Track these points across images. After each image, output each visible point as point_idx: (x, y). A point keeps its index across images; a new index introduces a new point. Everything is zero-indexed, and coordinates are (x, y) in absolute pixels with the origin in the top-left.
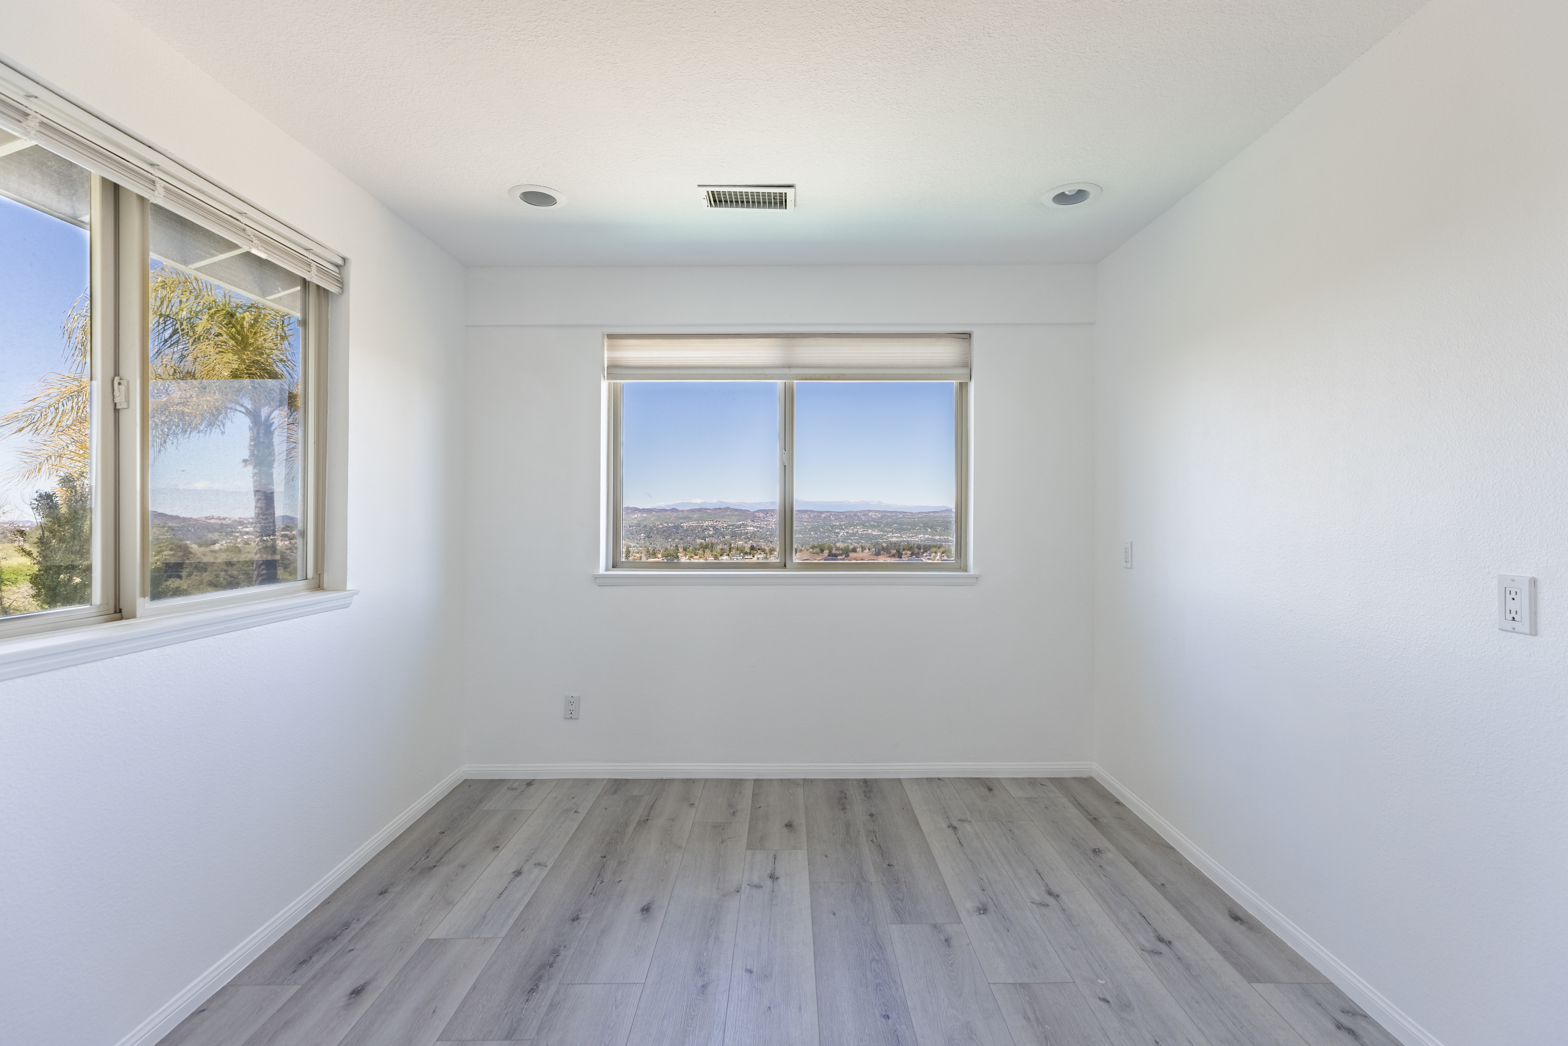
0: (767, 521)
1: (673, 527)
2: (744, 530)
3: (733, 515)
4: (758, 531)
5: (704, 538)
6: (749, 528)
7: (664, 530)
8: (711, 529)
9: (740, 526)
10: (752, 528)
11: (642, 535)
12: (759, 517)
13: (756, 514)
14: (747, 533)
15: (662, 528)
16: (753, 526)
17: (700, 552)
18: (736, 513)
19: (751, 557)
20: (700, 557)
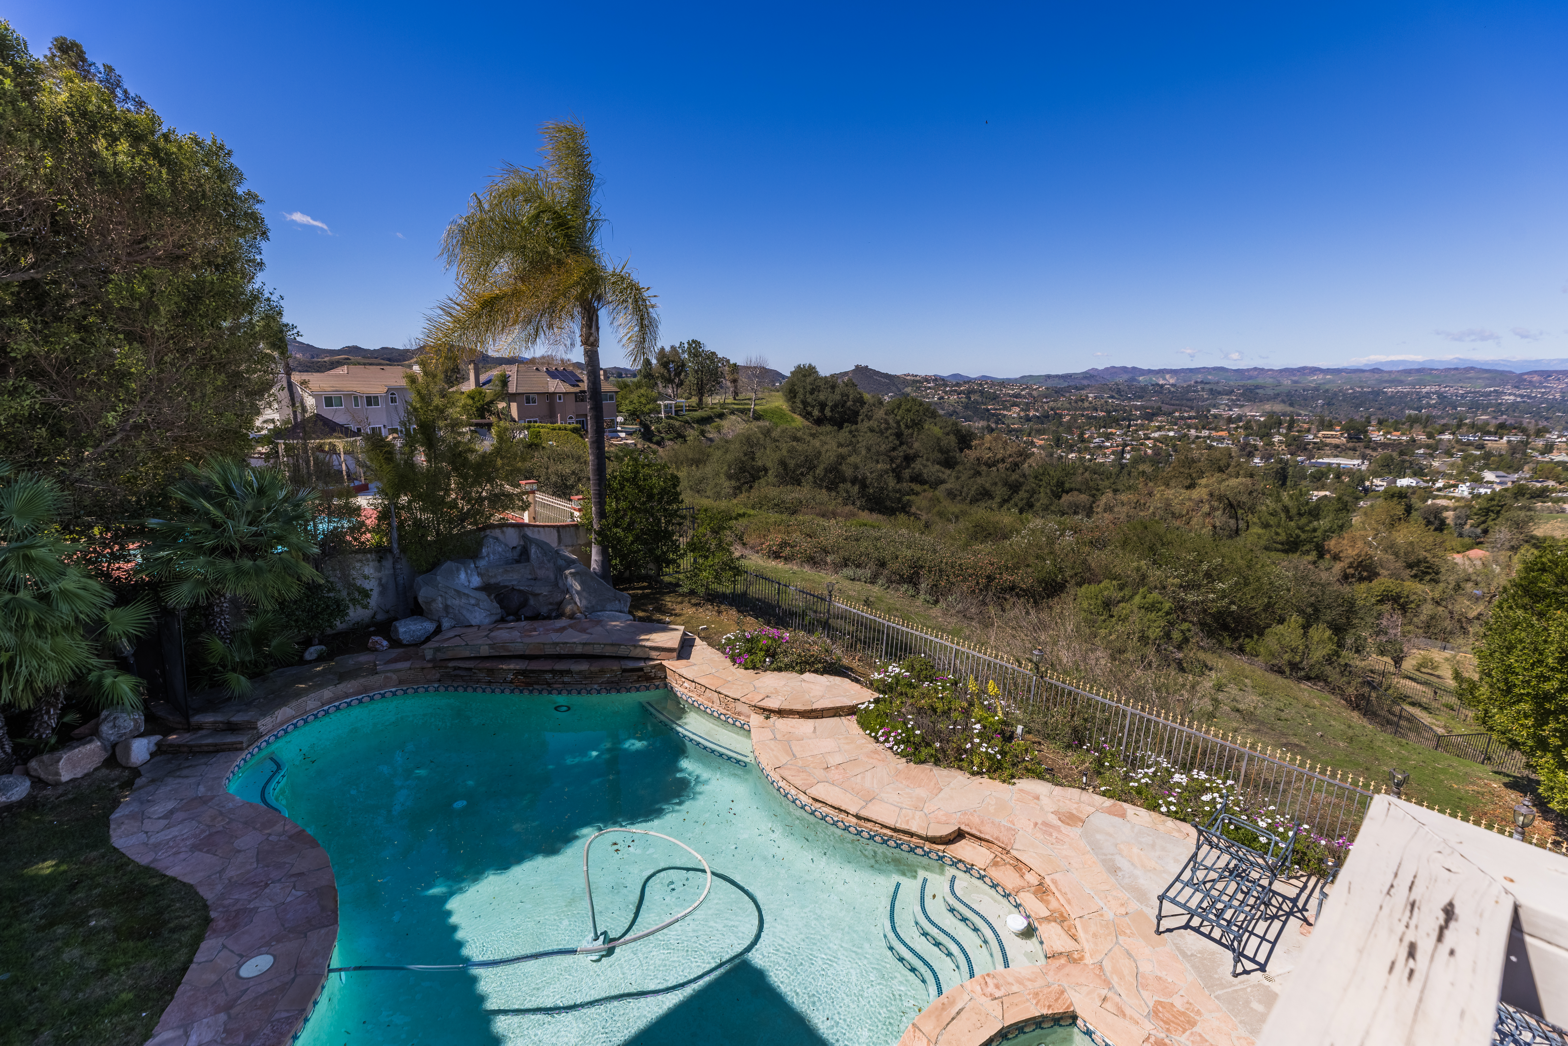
0: (1545, 387)
1: (1369, 392)
2: (1496, 400)
3: (1480, 379)
4: (1524, 402)
5: (1419, 409)
6: (1507, 398)
7: (1355, 397)
8: (1434, 396)
9: (1489, 394)
10: (1512, 397)
11: (1320, 401)
12: (1530, 382)
13: (1525, 377)
14: (1500, 404)
15: (1351, 394)
16: (1515, 394)
17: (1406, 426)
18: (1486, 376)
19: (1497, 439)
20: (1403, 434)
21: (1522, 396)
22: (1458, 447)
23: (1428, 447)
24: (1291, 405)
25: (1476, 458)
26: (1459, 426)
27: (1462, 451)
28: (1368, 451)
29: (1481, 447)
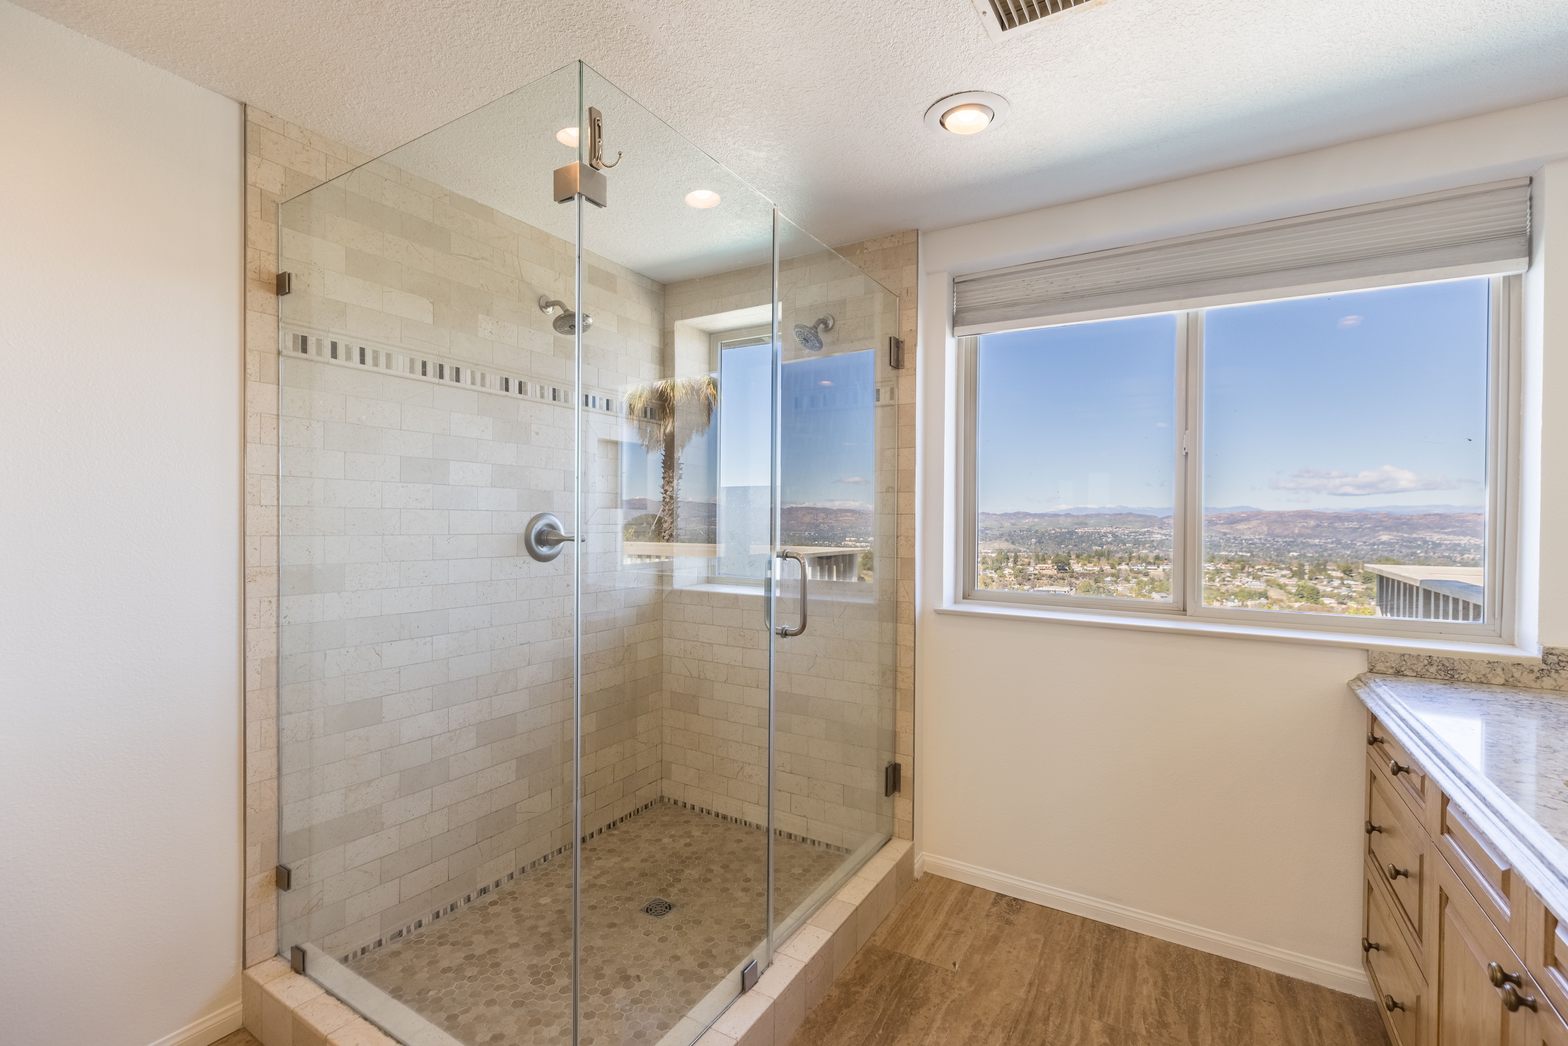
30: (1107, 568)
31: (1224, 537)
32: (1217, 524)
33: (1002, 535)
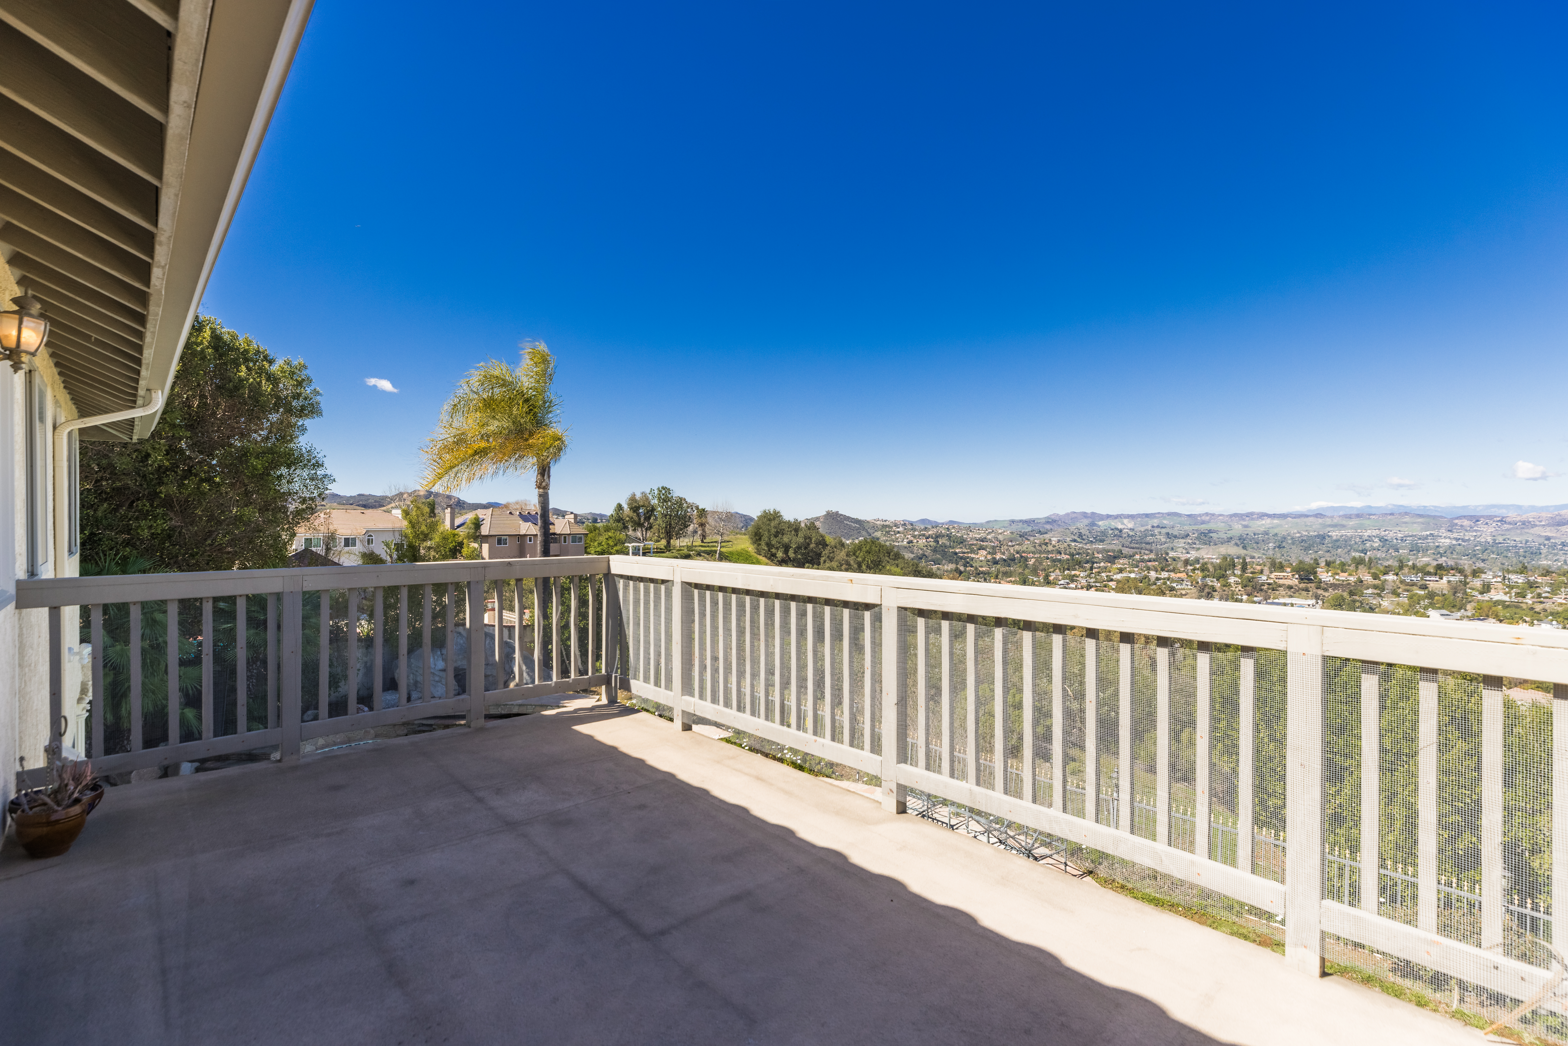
0: (1476, 531)
1: (1316, 536)
2: (1434, 543)
3: (1415, 523)
4: (1460, 545)
5: (1364, 551)
6: (1443, 541)
7: (1303, 540)
8: (1376, 540)
9: (1426, 538)
10: (1448, 541)
11: (1271, 545)
12: (1462, 526)
13: (1456, 521)
14: (1438, 547)
15: (1299, 537)
16: (1449, 538)
17: (1352, 568)
18: (1420, 520)
19: (1437, 579)
20: (1350, 575)
21: (1457, 539)
22: (1403, 587)
23: (1375, 587)
24: (1244, 548)
25: (1420, 598)
26: (1401, 568)
27: (1408, 591)
28: (1320, 592)
29: (1424, 587)
30: (1368, 578)
31: (1546, 542)
32: (1536, 526)
33: (1231, 538)
